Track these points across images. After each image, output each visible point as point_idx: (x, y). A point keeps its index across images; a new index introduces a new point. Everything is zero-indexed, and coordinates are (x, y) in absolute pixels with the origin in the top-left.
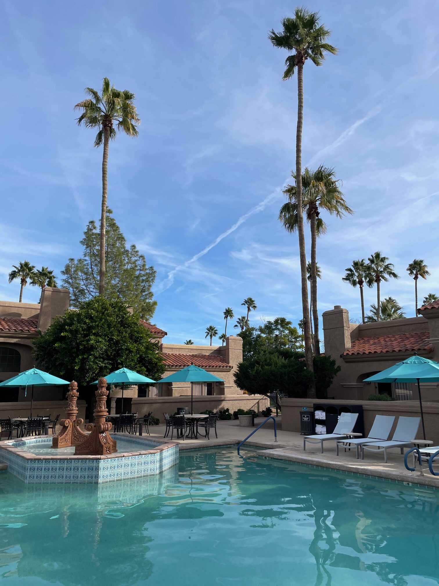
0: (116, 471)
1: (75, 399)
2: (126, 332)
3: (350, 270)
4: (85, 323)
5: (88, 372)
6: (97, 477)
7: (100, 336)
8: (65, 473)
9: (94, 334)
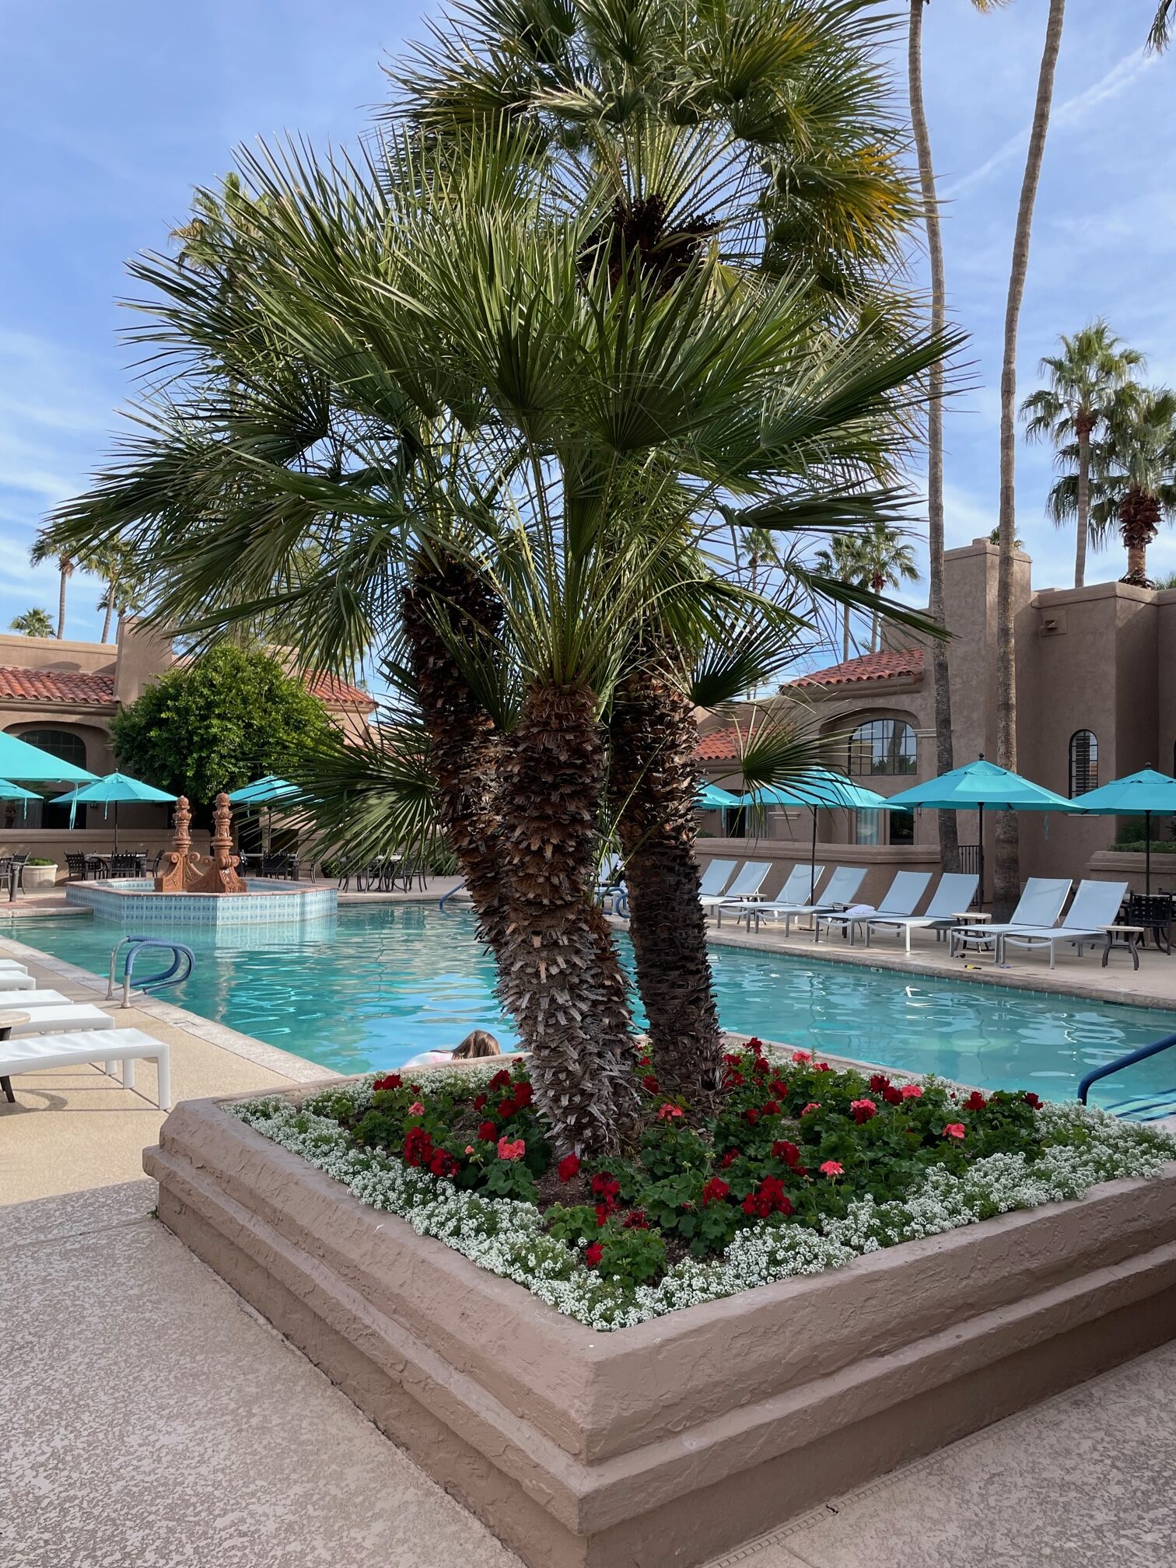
0: (240, 913)
1: (186, 823)
2: (277, 712)
3: (825, 555)
4: (202, 695)
5: (209, 782)
6: (215, 918)
7: (229, 720)
8: (173, 913)
9: (219, 716)
